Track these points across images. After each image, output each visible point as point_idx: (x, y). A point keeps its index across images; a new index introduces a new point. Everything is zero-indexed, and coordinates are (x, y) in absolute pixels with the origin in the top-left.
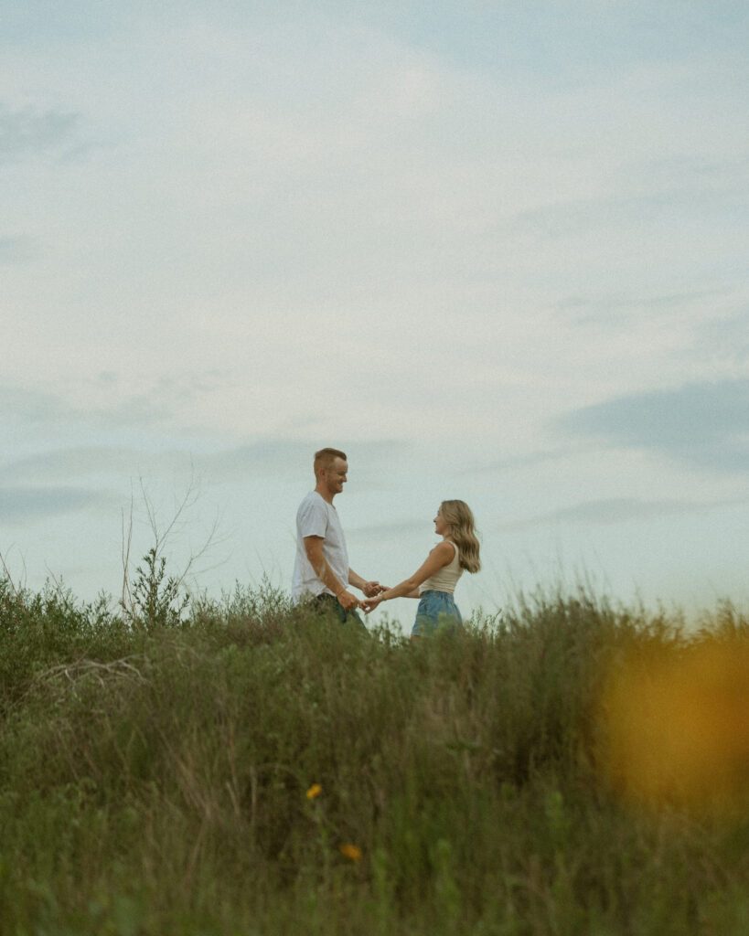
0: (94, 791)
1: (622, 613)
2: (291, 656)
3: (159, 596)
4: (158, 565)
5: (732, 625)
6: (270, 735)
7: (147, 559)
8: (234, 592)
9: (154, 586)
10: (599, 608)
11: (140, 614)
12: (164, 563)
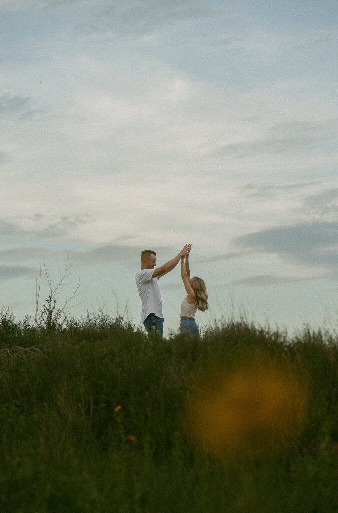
0: (19, 407)
1: (260, 329)
2: (111, 346)
3: (52, 317)
4: (52, 303)
5: (310, 336)
6: (100, 382)
7: (47, 300)
8: (86, 316)
9: (50, 312)
10: (250, 327)
11: (44, 325)
12: (55, 302)
